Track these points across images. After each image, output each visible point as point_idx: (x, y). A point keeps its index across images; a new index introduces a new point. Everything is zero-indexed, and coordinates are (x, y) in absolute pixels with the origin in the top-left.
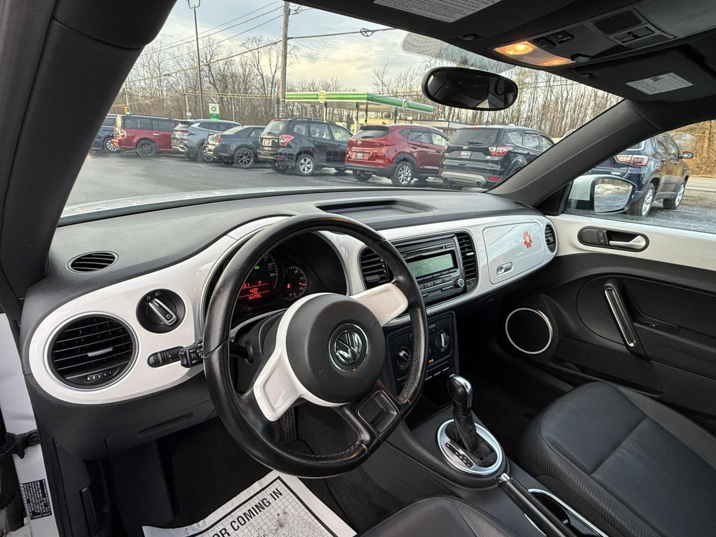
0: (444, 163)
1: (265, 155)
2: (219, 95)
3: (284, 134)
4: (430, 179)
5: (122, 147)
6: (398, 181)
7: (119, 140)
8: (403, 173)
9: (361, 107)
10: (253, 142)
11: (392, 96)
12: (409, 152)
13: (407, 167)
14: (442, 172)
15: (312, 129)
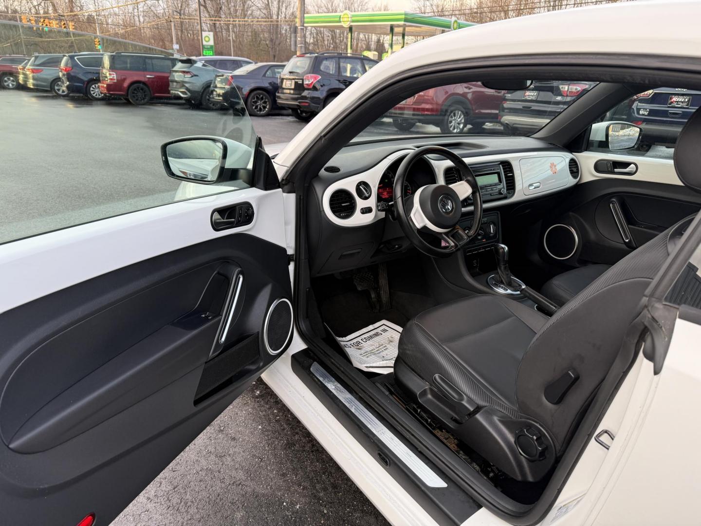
0: (505, 105)
1: (287, 100)
2: (212, 20)
3: (310, 73)
4: (488, 125)
5: (111, 92)
6: (448, 128)
7: (108, 85)
8: (455, 120)
9: (396, 30)
10: (270, 83)
11: (438, 16)
12: (461, 93)
13: (460, 112)
14: (502, 116)
15: (342, 64)
